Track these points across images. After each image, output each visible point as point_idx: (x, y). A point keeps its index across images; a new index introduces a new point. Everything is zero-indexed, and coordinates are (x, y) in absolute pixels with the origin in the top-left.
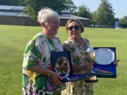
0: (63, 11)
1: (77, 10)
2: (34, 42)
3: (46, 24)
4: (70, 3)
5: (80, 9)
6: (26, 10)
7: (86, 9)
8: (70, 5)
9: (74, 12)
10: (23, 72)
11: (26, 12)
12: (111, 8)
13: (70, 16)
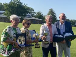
0: (27, 15)
1: (36, 15)
2: (6, 30)
3: (13, 20)
4: (32, 10)
5: (38, 14)
6: (5, 13)
7: (41, 14)
8: (32, 11)
9: (34, 15)
10: (1, 43)
11: (5, 14)
12: (55, 14)
13: (31, 18)
